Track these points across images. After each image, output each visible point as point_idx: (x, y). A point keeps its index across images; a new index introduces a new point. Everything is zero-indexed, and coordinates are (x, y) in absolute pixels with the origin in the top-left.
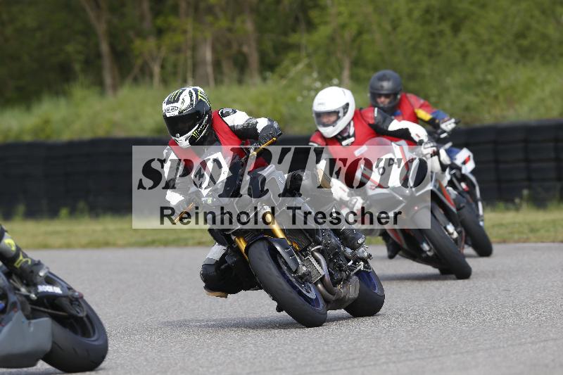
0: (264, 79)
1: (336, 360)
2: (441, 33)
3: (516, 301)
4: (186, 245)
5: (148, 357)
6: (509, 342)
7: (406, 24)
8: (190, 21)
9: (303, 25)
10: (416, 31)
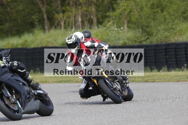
0: (98, 27)
1: (122, 121)
2: (157, 12)
4: (72, 82)
5: (59, 119)
6: (180, 115)
7: (145, 9)
8: (74, 8)
9: (111, 9)
10: (149, 11)
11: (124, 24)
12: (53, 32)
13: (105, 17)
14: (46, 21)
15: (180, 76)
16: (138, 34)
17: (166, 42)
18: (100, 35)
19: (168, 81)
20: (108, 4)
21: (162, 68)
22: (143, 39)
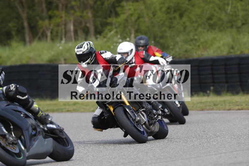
0: (97, 38)
1: (128, 162)
2: (175, 18)
3: (208, 136)
4: (62, 112)
6: (205, 154)
7: (159, 14)
8: (64, 12)
9: (114, 14)
10: (163, 17)
11: (131, 34)
12: (37, 45)
13: (105, 25)
14: (27, 31)
15: (205, 102)
17: (186, 58)
20: (109, 8)
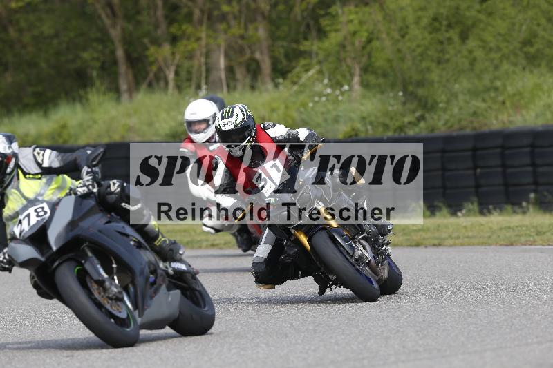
0: (277, 86)
2: (450, 40)
4: (200, 247)
8: (204, 27)
9: (314, 33)
10: (423, 39)
11: (352, 75)
12: (144, 100)
13: (295, 55)
14: (123, 68)
15: (517, 227)
16: (392, 106)
17: (474, 129)
18: (283, 107)
19: (483, 244)
20: (304, 18)
21: (465, 204)
22: (406, 120)
